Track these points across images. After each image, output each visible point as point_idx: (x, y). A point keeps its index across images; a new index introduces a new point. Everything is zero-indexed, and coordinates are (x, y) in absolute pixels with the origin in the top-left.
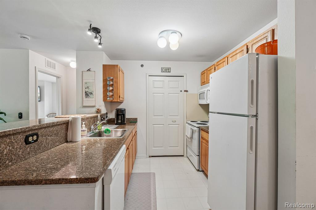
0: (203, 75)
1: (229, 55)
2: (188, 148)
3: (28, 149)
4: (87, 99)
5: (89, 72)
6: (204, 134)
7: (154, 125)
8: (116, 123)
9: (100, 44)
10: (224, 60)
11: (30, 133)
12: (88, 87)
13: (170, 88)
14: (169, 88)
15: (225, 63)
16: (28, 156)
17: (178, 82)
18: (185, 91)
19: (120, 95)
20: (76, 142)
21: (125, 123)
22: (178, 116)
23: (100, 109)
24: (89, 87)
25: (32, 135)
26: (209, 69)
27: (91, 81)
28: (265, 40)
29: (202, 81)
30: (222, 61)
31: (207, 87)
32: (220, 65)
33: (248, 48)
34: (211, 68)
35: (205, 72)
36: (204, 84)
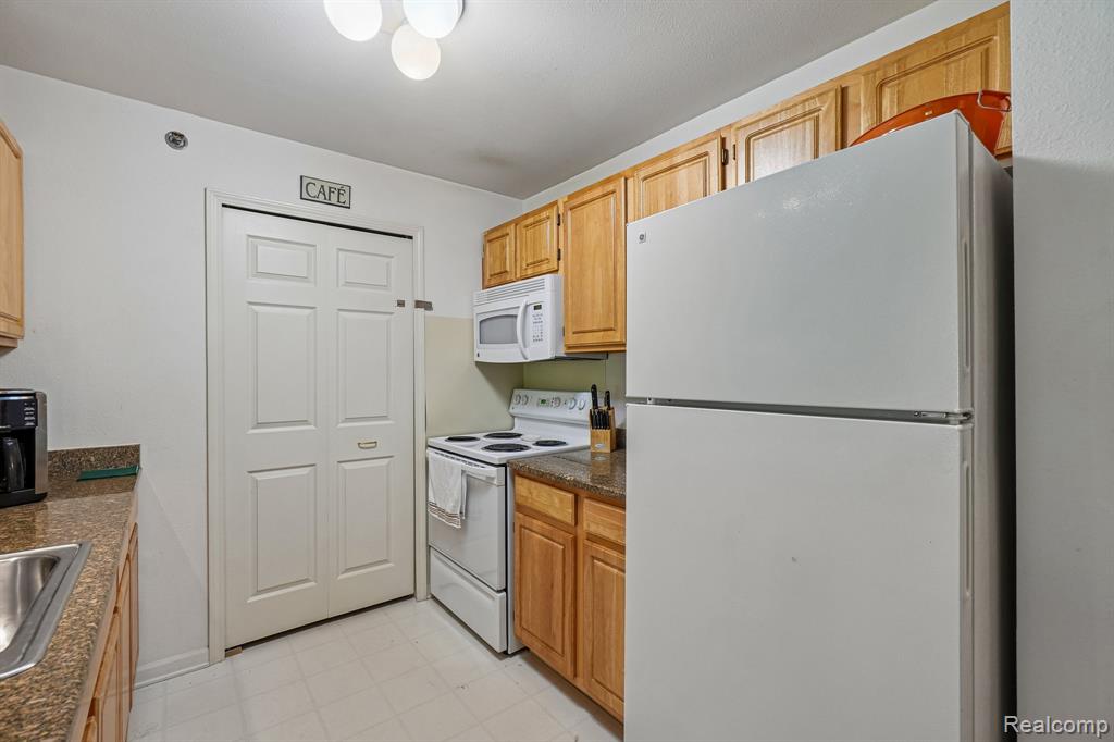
0: (497, 244)
1: (636, 168)
2: (432, 557)
6: (535, 494)
7: (254, 475)
10: (610, 187)
13: (348, 283)
14: (341, 282)
15: (612, 199)
17: (387, 260)
18: (419, 304)
22: (384, 417)
26: (530, 220)
28: (809, 125)
29: (488, 268)
30: (598, 192)
31: (526, 292)
32: (587, 208)
33: (729, 147)
34: (537, 218)
35: (508, 230)
36: (498, 280)
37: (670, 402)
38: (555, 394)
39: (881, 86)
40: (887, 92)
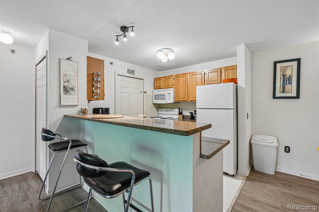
0: (158, 81)
1: (190, 73)
4: (67, 95)
12: (68, 81)
13: (134, 88)
15: (185, 77)
17: (139, 84)
18: (144, 92)
27: (73, 73)
28: (217, 73)
29: (155, 85)
30: (182, 75)
31: (167, 91)
32: (180, 78)
33: (205, 73)
34: (168, 78)
35: (161, 79)
36: (159, 88)
37: (202, 109)
38: (169, 109)
39: (225, 70)
40: (226, 71)
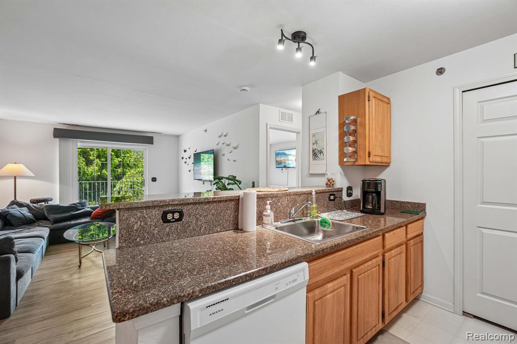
3: (167, 229)
4: (316, 161)
5: (318, 115)
7: (481, 229)
8: (361, 209)
9: (313, 58)
11: (170, 209)
12: (316, 142)
16: (168, 238)
19: (370, 151)
20: (245, 232)
21: (382, 210)
23: (334, 179)
24: (318, 141)
25: (173, 212)
27: (321, 130)
